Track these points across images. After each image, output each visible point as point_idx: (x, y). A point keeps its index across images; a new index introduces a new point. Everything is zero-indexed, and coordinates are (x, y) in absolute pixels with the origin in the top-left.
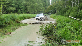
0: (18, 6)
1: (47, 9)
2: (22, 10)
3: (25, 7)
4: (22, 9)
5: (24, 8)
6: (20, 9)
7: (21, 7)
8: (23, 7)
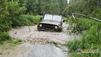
0: (30, 6)
1: (65, 10)
2: (34, 12)
3: (38, 8)
4: (34, 10)
5: (36, 9)
6: (32, 9)
7: (33, 8)
8: (35, 7)
